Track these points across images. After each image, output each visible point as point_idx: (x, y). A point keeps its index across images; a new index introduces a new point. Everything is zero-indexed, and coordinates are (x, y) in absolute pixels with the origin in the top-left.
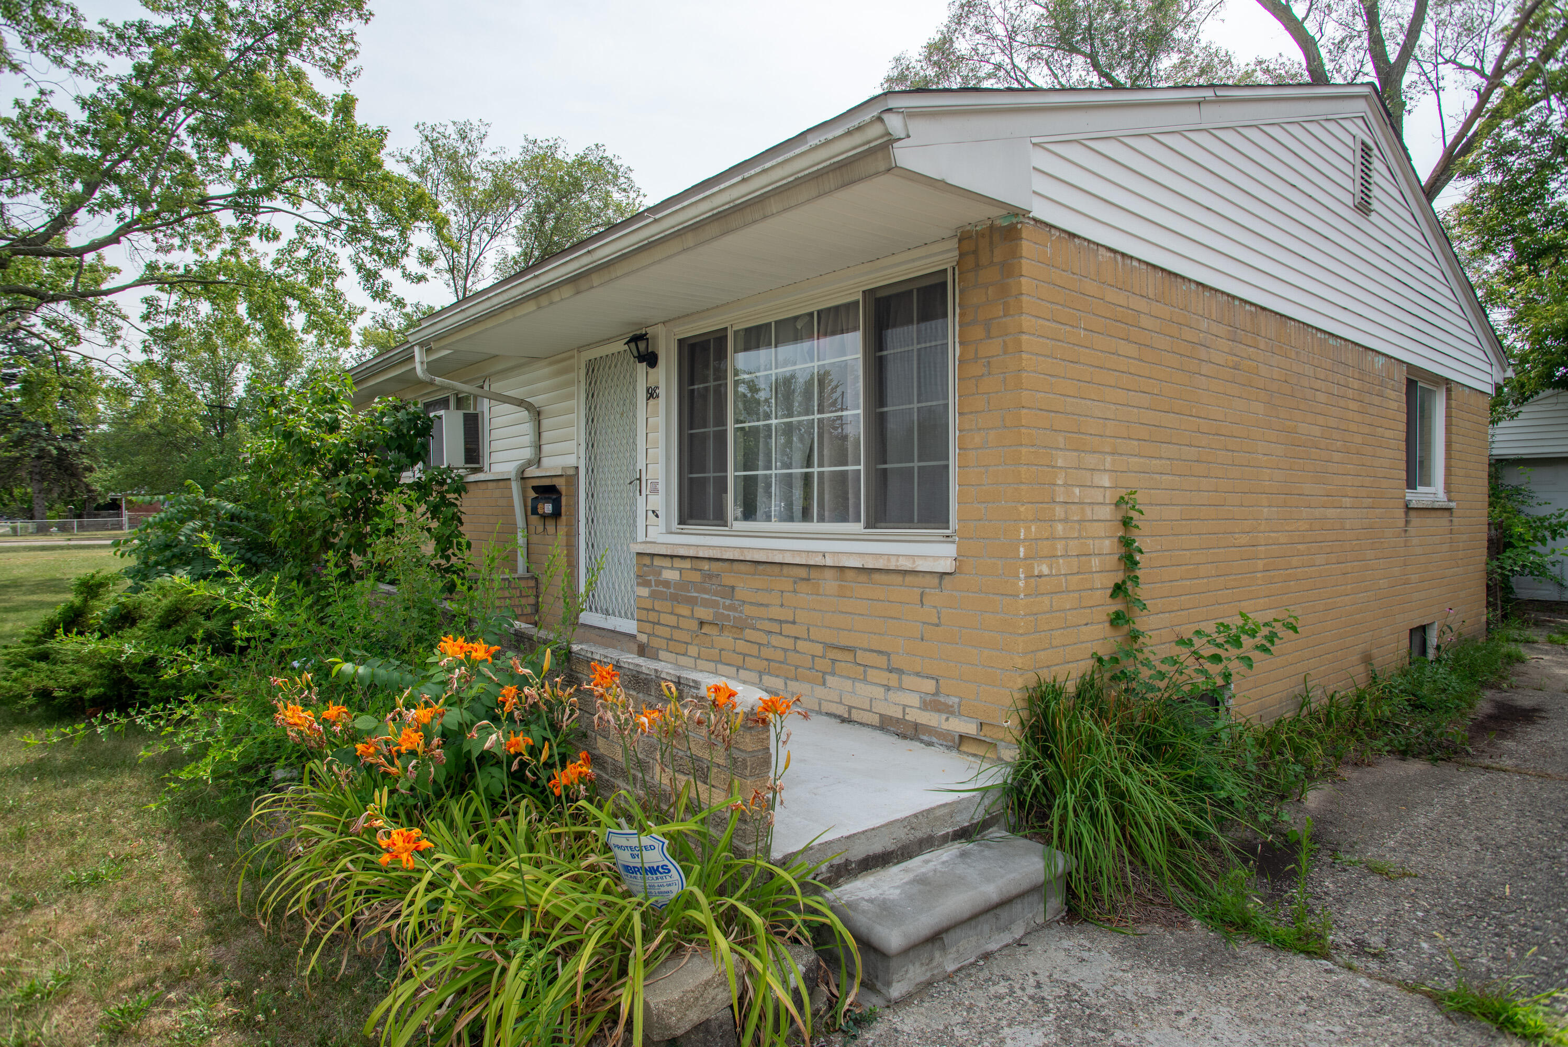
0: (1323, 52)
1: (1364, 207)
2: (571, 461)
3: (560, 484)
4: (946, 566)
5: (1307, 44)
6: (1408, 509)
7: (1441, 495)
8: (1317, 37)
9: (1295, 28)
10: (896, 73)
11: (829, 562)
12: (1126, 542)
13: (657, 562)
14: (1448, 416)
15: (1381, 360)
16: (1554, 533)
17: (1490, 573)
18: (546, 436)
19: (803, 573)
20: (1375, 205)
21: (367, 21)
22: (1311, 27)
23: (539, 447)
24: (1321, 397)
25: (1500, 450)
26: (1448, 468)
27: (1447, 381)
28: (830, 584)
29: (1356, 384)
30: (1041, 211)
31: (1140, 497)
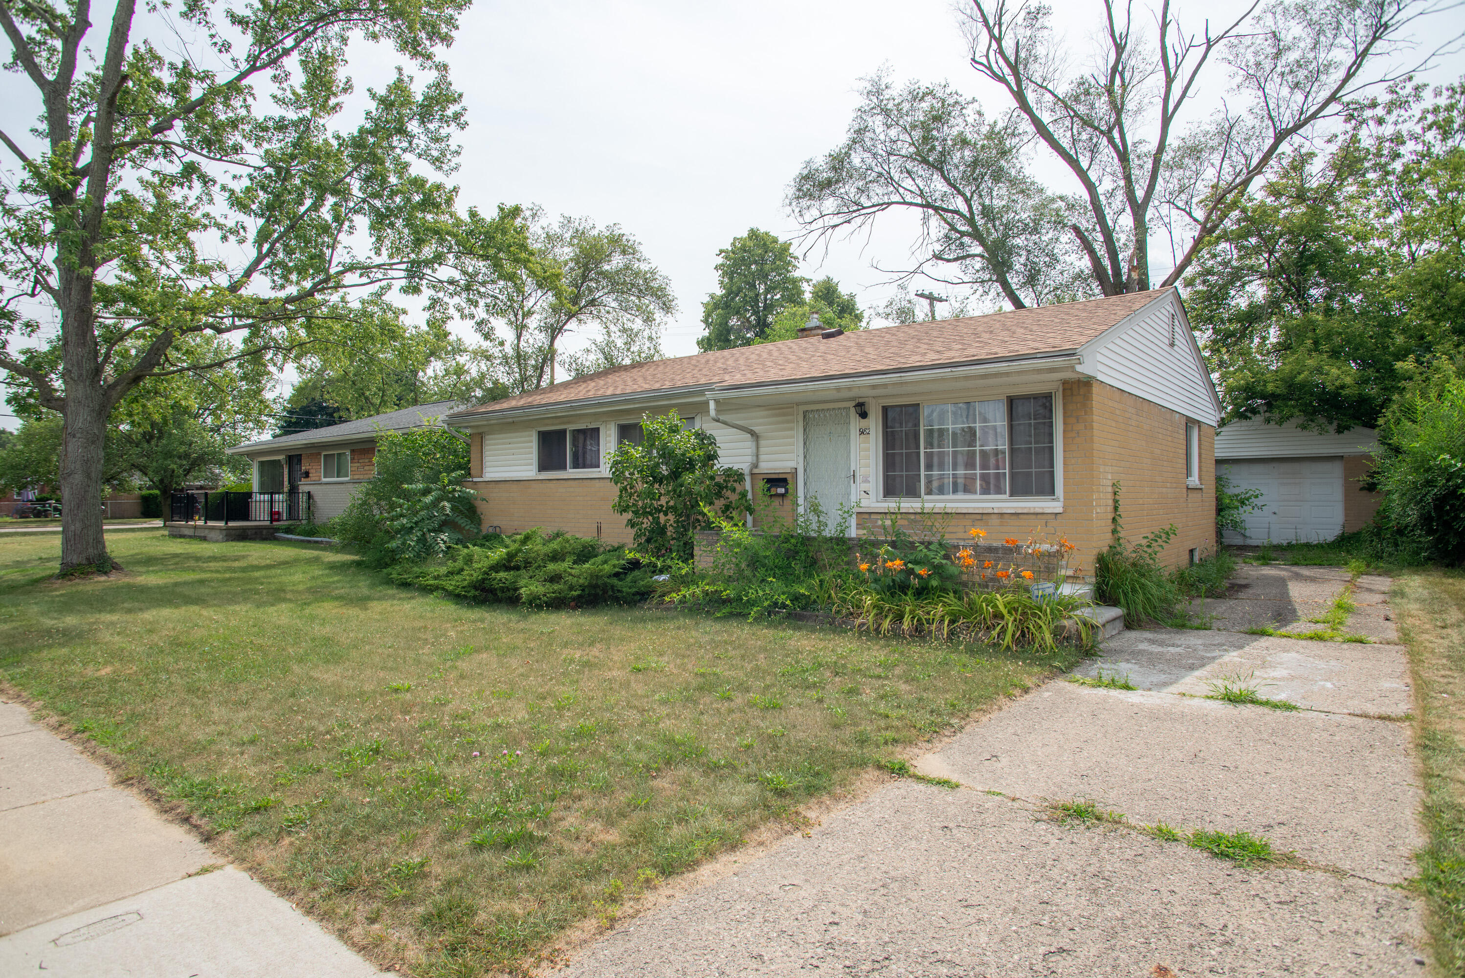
0: (1102, 198)
1: (1172, 345)
2: (793, 464)
3: (789, 477)
4: (1060, 510)
5: (1090, 187)
6: (1188, 488)
7: (1197, 482)
8: (1097, 184)
9: (1082, 175)
10: (805, 172)
11: (996, 511)
12: (1116, 501)
13: (873, 516)
14: (1199, 440)
15: (1177, 415)
16: (1243, 503)
17: (1217, 523)
18: (762, 450)
19: (979, 517)
20: (1176, 342)
21: (463, 129)
22: (1093, 176)
23: (757, 456)
24: (1160, 436)
25: (1220, 454)
26: (1200, 467)
27: (1199, 422)
28: (995, 521)
29: (1170, 428)
30: (1100, 377)
31: (1121, 483)
